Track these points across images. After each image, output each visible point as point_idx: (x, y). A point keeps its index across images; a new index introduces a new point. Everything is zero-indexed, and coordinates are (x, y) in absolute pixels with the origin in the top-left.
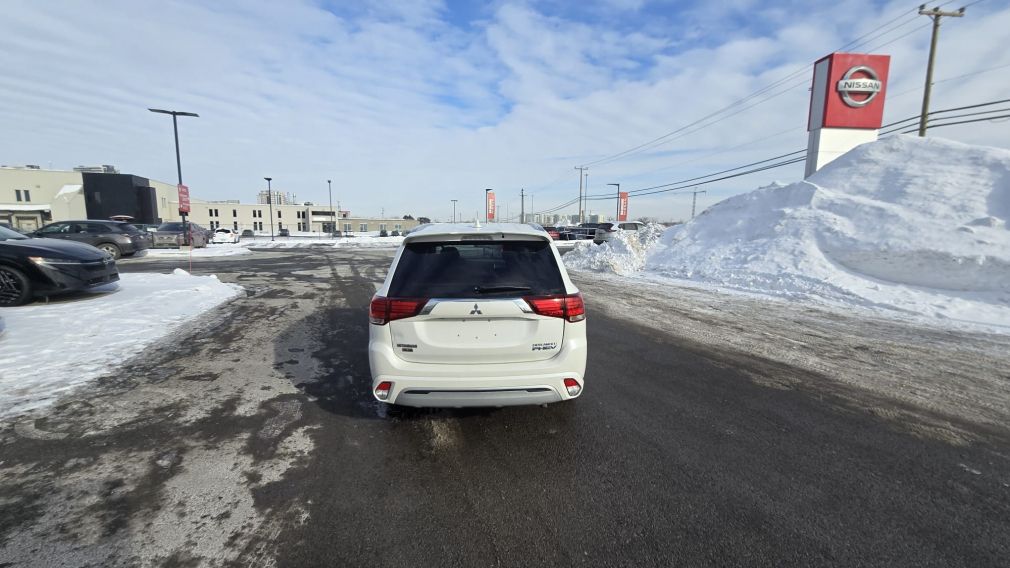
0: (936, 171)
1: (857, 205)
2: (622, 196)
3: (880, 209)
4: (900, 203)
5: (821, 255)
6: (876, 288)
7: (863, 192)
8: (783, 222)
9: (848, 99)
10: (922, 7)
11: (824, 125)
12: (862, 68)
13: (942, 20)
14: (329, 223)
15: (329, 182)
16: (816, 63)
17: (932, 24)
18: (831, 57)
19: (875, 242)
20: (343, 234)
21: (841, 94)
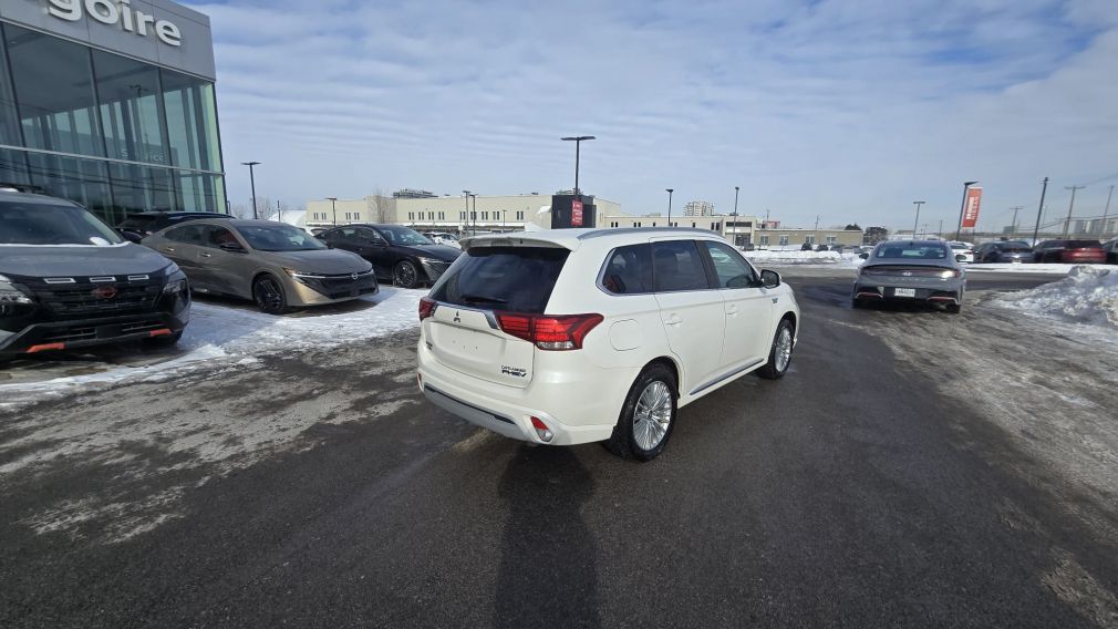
14: (743, 235)
15: (737, 189)
20: (757, 247)
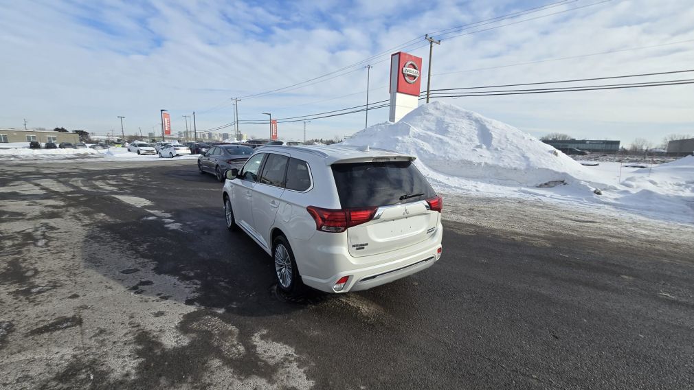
0: (457, 121)
1: (431, 136)
2: (273, 122)
3: (440, 139)
4: (447, 136)
5: (421, 163)
6: (448, 179)
7: (430, 129)
8: (399, 144)
9: (407, 78)
10: (426, 35)
11: (398, 91)
12: (412, 63)
13: (433, 44)
16: (392, 55)
17: (430, 46)
18: (399, 53)
19: (444, 156)
21: (404, 74)
